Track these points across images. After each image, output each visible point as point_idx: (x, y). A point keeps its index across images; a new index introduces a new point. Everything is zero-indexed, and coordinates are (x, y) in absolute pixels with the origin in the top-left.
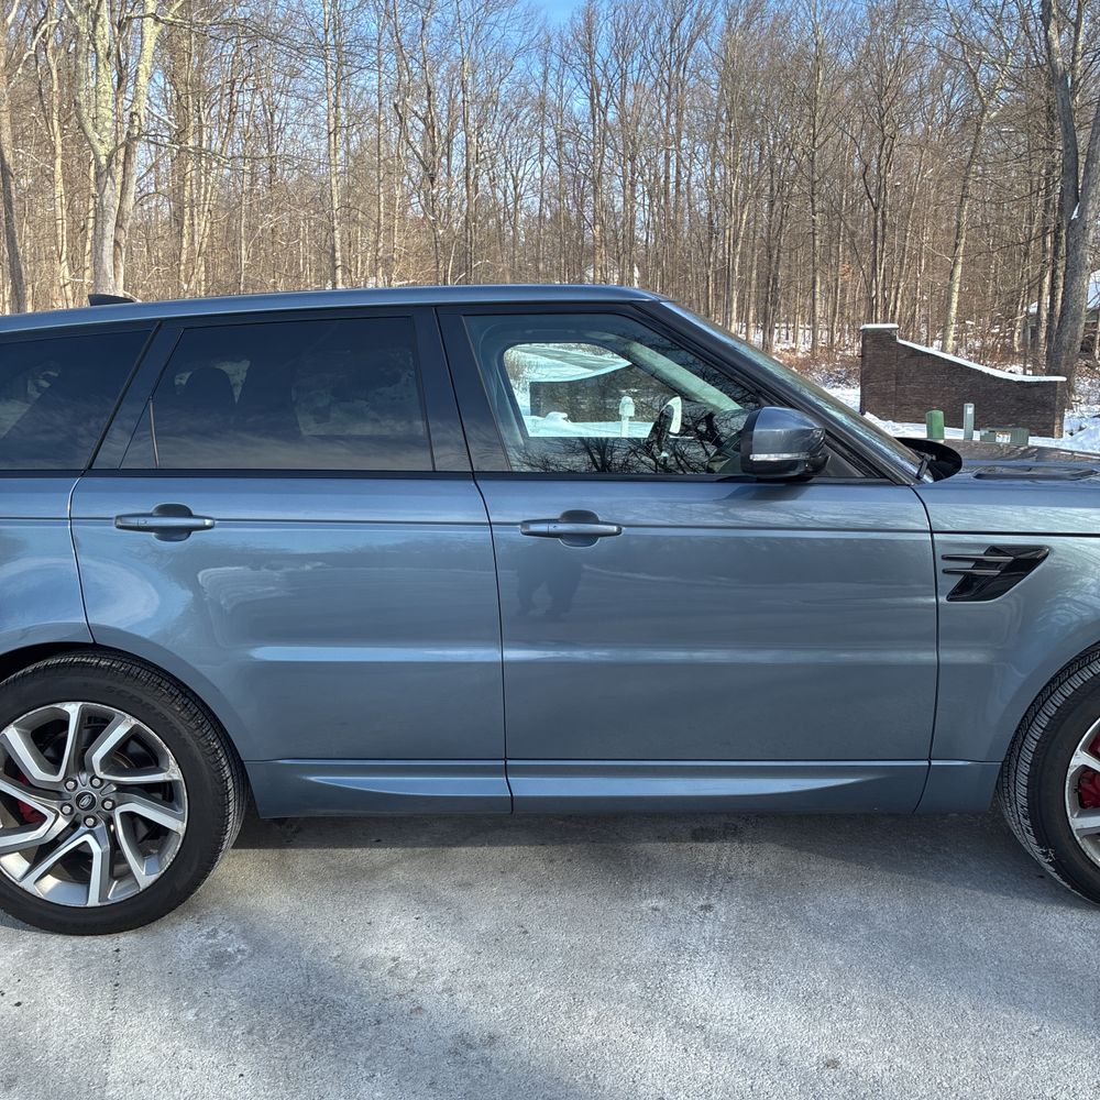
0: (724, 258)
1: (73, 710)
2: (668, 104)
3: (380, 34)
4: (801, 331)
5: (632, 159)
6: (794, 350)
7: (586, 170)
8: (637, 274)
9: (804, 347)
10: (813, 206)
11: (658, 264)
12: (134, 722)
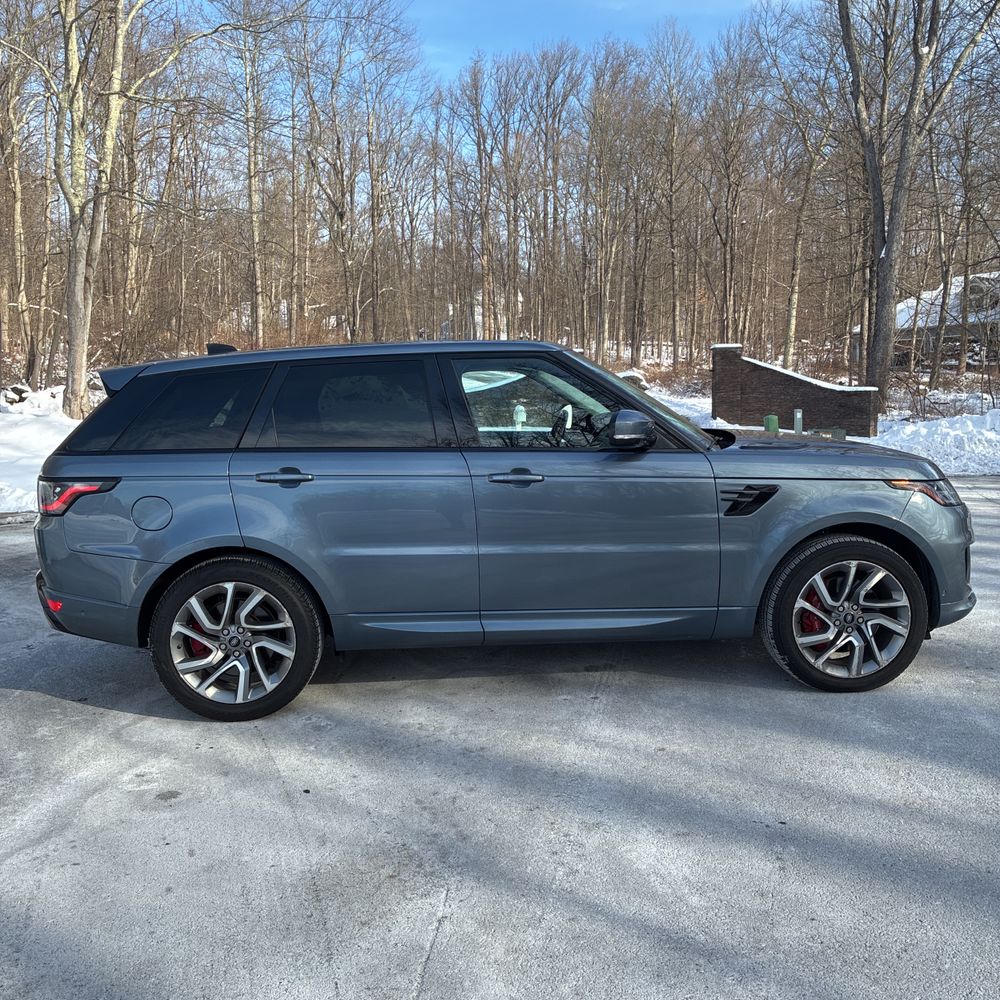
0: (597, 285)
1: (230, 587)
2: (545, 151)
3: (294, 92)
4: (664, 348)
5: (515, 197)
6: (658, 365)
7: (474, 207)
8: (520, 298)
9: (667, 362)
10: (672, 241)
11: (540, 290)
12: (266, 593)
